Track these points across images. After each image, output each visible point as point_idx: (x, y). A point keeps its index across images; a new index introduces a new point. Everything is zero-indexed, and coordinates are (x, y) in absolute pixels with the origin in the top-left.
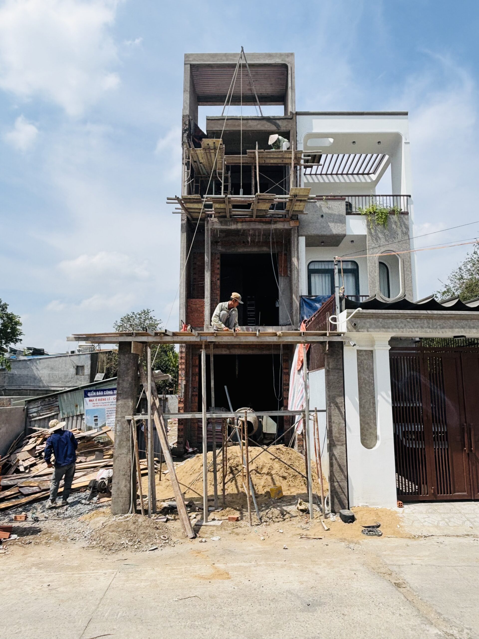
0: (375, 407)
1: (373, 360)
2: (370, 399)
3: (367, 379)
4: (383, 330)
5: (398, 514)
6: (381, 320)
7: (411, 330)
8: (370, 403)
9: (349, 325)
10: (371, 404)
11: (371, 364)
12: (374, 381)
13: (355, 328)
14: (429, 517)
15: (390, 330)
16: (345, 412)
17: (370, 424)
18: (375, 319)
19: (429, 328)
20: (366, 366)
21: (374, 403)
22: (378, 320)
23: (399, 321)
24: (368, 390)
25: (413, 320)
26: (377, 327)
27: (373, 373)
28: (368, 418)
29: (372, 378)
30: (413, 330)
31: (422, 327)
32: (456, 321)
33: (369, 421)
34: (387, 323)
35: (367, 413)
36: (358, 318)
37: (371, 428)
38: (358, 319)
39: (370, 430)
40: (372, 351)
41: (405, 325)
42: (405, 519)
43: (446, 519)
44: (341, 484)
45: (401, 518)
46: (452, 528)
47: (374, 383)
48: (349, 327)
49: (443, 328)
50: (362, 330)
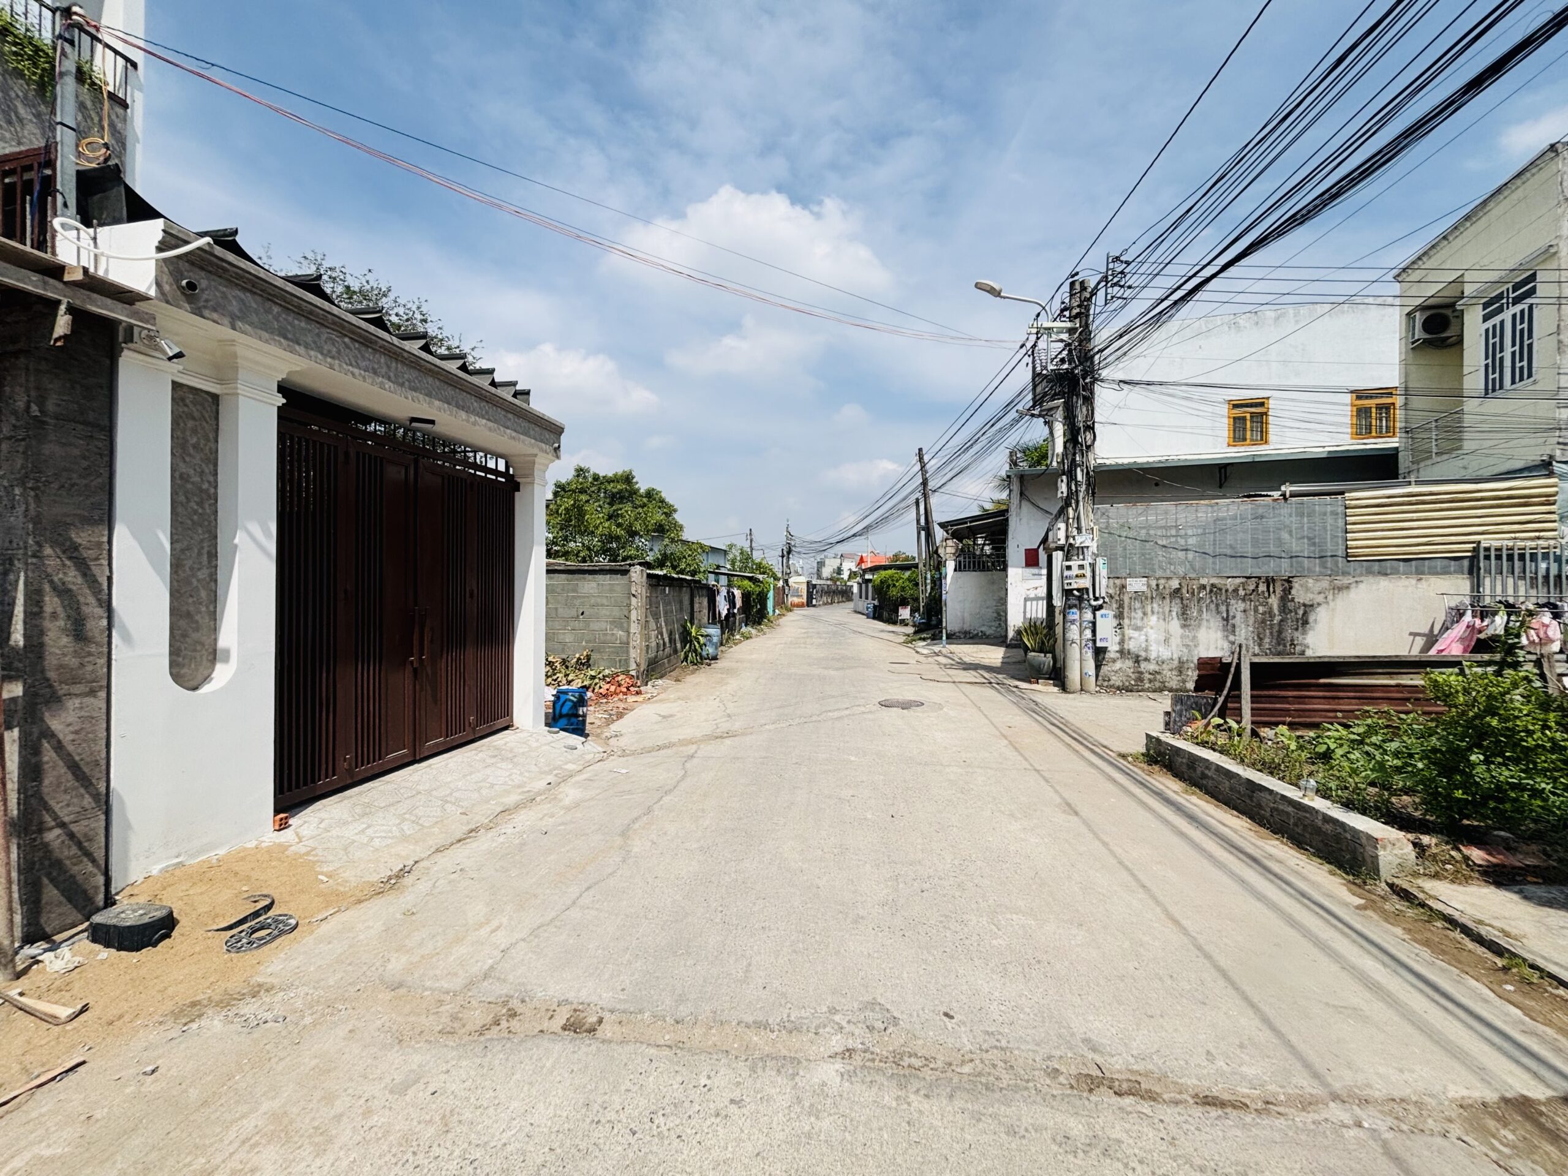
0: (216, 567)
1: (217, 425)
2: (202, 541)
3: (197, 479)
4: (281, 344)
5: (293, 848)
6: (276, 309)
7: (351, 368)
8: (200, 554)
9: (166, 278)
10: (205, 558)
11: (211, 436)
12: (216, 487)
13: (191, 299)
14: (369, 827)
15: (301, 349)
16: (110, 579)
17: (198, 617)
18: (258, 298)
19: (389, 379)
20: (195, 440)
21: (213, 555)
22: (268, 304)
23: (325, 333)
24: (195, 512)
25: (357, 345)
26: (265, 327)
27: (216, 465)
28: (190, 600)
29: (212, 479)
30: (356, 371)
31: (375, 372)
32: (438, 383)
33: (191, 609)
34: (293, 326)
35: (190, 583)
36: (202, 268)
37: (197, 630)
38: (203, 274)
39: (195, 636)
40: (215, 398)
41: (339, 352)
42: (319, 852)
43: (407, 816)
44: (74, 828)
45: (308, 853)
46: (436, 830)
47: (216, 494)
48: (167, 288)
49: (415, 389)
50: (215, 316)
